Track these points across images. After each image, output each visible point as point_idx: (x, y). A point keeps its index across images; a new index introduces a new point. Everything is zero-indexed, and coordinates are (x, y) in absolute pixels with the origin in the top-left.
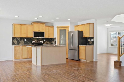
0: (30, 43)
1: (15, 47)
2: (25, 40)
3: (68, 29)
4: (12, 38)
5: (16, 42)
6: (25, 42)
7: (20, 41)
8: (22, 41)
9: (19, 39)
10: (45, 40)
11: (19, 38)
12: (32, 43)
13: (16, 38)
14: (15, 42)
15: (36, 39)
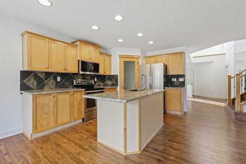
0: (69, 85)
1: (35, 99)
2: (59, 79)
3: (138, 61)
4: (21, 71)
5: (35, 84)
6: (57, 82)
7: (46, 82)
8: (52, 81)
9: (42, 76)
10: (96, 79)
11: (42, 73)
12: (75, 84)
13: (33, 72)
14: (32, 82)
15: (81, 77)
